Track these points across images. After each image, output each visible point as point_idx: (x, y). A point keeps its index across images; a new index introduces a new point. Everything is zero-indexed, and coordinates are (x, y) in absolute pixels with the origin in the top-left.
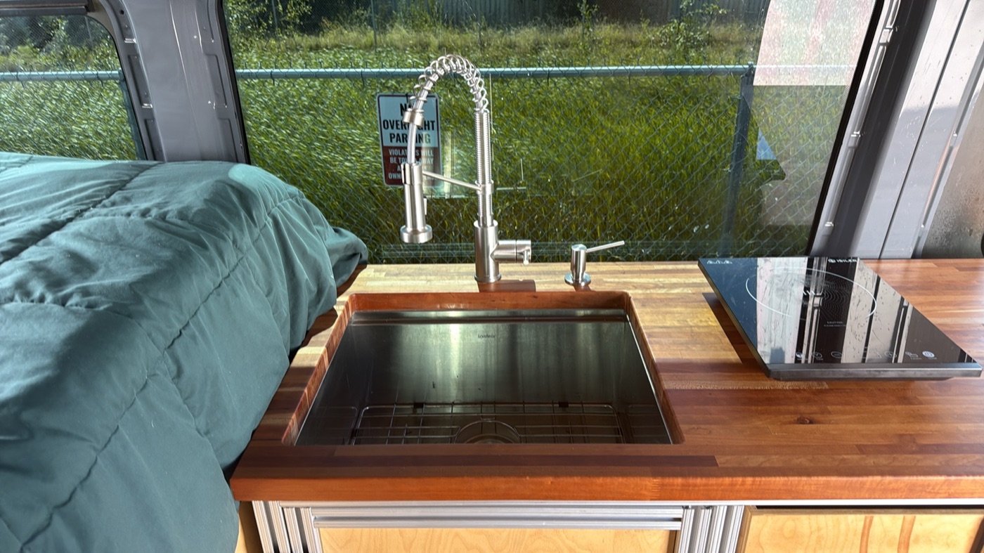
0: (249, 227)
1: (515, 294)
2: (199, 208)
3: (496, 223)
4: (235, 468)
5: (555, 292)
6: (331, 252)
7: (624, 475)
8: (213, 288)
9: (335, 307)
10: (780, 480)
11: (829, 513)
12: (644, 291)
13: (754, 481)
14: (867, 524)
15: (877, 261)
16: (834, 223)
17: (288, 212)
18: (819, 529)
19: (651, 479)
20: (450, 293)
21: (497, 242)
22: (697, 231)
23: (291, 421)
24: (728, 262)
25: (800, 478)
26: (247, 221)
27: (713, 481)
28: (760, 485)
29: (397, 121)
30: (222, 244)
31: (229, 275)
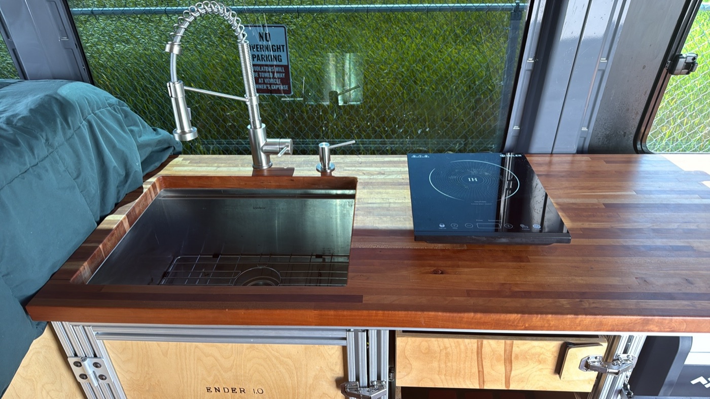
0: (63, 129)
1: (277, 178)
2: (24, 115)
3: (264, 125)
4: (32, 299)
5: (306, 177)
6: (141, 147)
7: (295, 308)
8: (19, 173)
9: (144, 186)
10: (402, 314)
11: (452, 338)
12: (369, 177)
13: (383, 314)
14: (480, 346)
15: (549, 155)
16: (520, 126)
17: (104, 118)
18: (446, 348)
19: (313, 311)
20: (230, 177)
21: (265, 140)
22: (421, 133)
23: (83, 267)
24: (426, 156)
25: (416, 313)
26: (62, 124)
27: (355, 313)
28: (388, 316)
29: (257, 45)
30: (34, 142)
31: (37, 164)
